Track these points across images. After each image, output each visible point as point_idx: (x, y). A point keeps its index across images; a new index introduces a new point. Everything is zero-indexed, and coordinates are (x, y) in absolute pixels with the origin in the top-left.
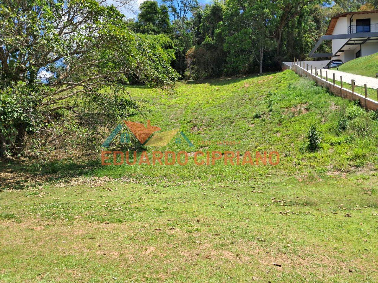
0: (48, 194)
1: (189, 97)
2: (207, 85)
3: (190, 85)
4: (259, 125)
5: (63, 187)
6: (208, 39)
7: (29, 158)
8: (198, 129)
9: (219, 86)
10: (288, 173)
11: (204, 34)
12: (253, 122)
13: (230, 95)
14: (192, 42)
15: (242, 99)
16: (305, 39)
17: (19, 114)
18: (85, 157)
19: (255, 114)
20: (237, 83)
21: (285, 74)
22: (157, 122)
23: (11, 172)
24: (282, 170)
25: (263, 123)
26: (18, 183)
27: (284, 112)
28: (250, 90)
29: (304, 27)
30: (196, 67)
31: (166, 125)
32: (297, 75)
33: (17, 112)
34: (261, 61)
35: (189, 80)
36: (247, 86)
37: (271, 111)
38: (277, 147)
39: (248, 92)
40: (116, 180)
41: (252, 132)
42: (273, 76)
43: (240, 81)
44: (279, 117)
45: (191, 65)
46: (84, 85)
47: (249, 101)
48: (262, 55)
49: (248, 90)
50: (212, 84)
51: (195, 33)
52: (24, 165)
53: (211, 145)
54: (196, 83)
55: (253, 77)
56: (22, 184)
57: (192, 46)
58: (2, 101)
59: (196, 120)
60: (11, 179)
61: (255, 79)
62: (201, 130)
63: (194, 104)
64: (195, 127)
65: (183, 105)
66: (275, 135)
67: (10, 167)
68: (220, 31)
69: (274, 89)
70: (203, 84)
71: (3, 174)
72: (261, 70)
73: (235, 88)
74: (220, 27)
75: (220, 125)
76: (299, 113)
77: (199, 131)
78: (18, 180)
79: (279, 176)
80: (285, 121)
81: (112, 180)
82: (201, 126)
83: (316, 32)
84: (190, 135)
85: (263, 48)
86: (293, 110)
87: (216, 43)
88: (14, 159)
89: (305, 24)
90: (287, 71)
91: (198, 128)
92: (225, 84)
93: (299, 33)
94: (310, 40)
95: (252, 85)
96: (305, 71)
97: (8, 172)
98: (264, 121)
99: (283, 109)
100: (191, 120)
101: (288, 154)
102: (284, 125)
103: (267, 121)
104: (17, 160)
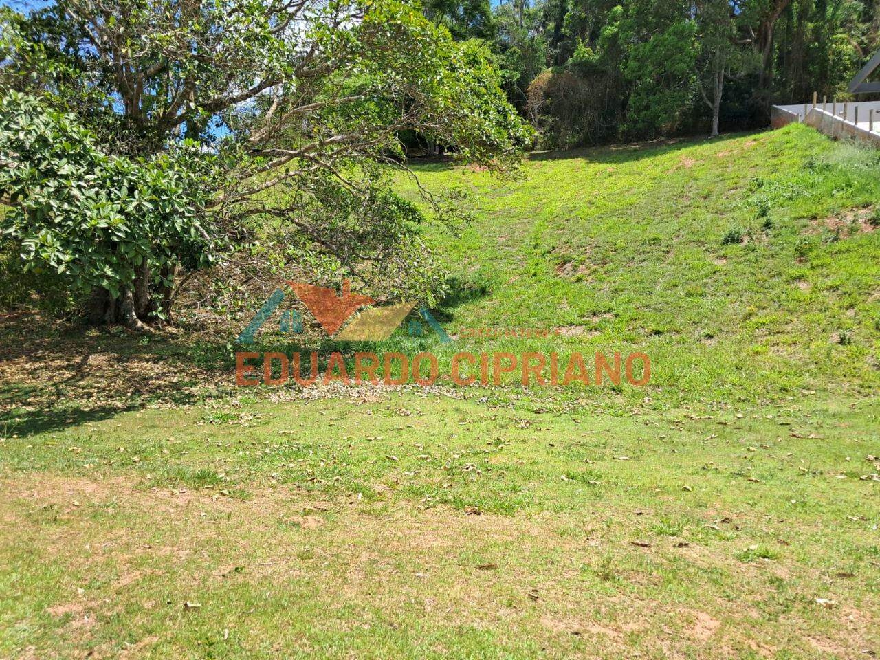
0: (258, 418)
1: (538, 191)
2: (580, 162)
3: (537, 163)
4: (742, 259)
5: (287, 403)
6: (583, 51)
7: (186, 330)
8: (575, 269)
9: (615, 165)
10: (862, 386)
11: (573, 39)
12: (722, 252)
13: (648, 185)
14: (543, 58)
15: (682, 196)
16: (834, 46)
17: (185, 220)
18: (314, 331)
19: (727, 232)
20: (661, 158)
21: (788, 133)
22: (469, 251)
23: (156, 361)
24: (842, 378)
25: (752, 256)
26: (177, 386)
27: (806, 229)
28: (700, 174)
29: (833, 15)
30: (550, 120)
31: (491, 259)
32: (823, 137)
33: (182, 215)
34: (717, 105)
35: (534, 152)
36: (688, 163)
37: (768, 225)
38: (809, 317)
39: (696, 179)
40: (405, 387)
41: (726, 279)
42: (755, 140)
43: (665, 152)
44: (796, 240)
45: (539, 113)
46: (311, 155)
47: (702, 200)
48: (721, 88)
49: (695, 174)
50: (592, 159)
51: (549, 36)
52: (178, 347)
53: (620, 310)
54: (554, 159)
55: (699, 143)
56: (187, 390)
57: (544, 68)
58: (149, 187)
59: (567, 245)
60: (158, 379)
61: (706, 149)
62: (583, 272)
63: (556, 208)
64: (565, 264)
65: (528, 210)
66: (793, 286)
67: (148, 349)
68: (616, 30)
69: (766, 171)
70: (569, 160)
71: (136, 364)
72: (715, 127)
73: (659, 169)
74: (616, 21)
75: (633, 258)
76: (852, 230)
77: (579, 275)
78: (175, 380)
79: (839, 395)
80: (815, 252)
81: (399, 389)
82: (582, 262)
83: (863, 27)
84: (556, 283)
85: (723, 72)
86: (830, 222)
87: (601, 61)
88: (152, 329)
89: (836, 9)
90: (793, 127)
91: (576, 266)
92: (626, 160)
93: (816, 31)
94: (848, 49)
95: (701, 162)
96: (848, 126)
97: (148, 361)
98: (754, 250)
99: (802, 222)
100: (554, 248)
101: (847, 338)
102: (815, 262)
103: (762, 250)
104: (158, 332)
